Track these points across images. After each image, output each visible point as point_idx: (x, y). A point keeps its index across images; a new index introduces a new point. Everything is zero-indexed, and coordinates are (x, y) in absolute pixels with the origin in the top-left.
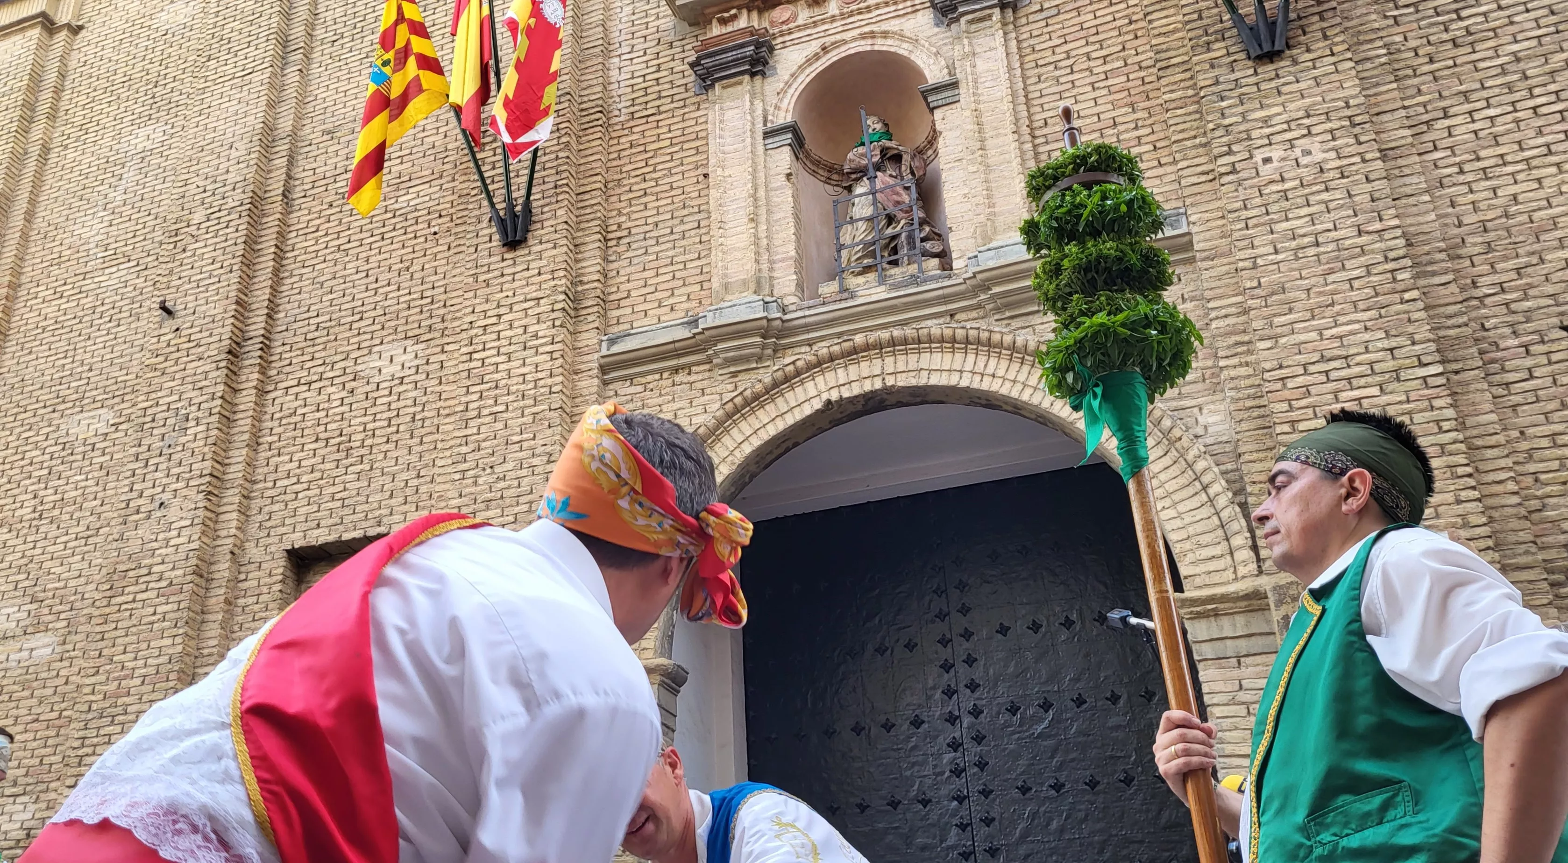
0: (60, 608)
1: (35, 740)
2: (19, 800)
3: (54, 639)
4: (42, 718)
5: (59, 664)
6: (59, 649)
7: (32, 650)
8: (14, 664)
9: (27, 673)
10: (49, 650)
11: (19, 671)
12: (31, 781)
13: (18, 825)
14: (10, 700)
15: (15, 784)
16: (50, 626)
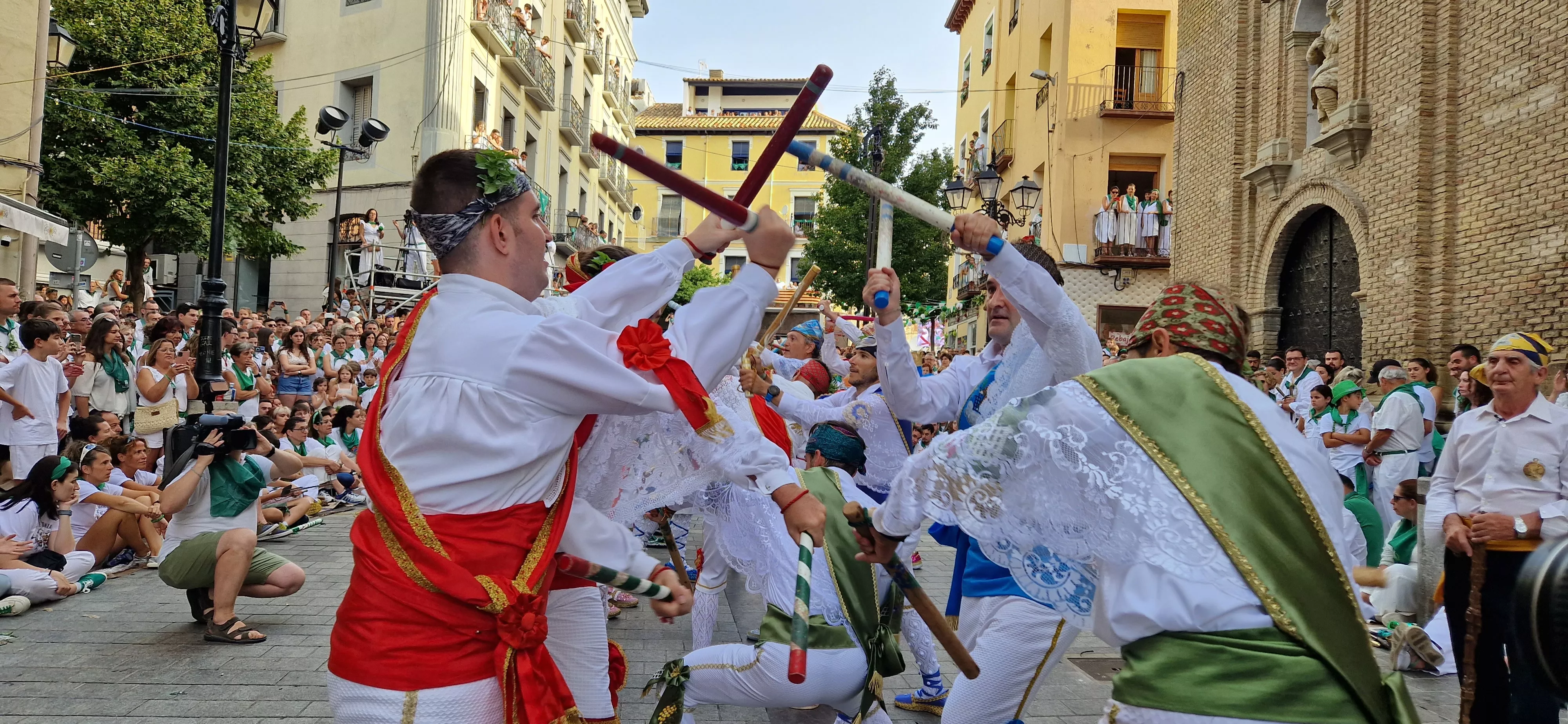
0: (1555, 58)
1: (1555, 178)
2: (1551, 230)
3: (1555, 88)
4: (1557, 159)
5: (1563, 109)
6: (1560, 96)
7: (1538, 101)
8: (1524, 117)
9: (1537, 122)
10: (1552, 99)
11: (1530, 122)
12: (1558, 213)
13: (1554, 250)
14: (1527, 148)
15: (1545, 217)
16: (1550, 77)
